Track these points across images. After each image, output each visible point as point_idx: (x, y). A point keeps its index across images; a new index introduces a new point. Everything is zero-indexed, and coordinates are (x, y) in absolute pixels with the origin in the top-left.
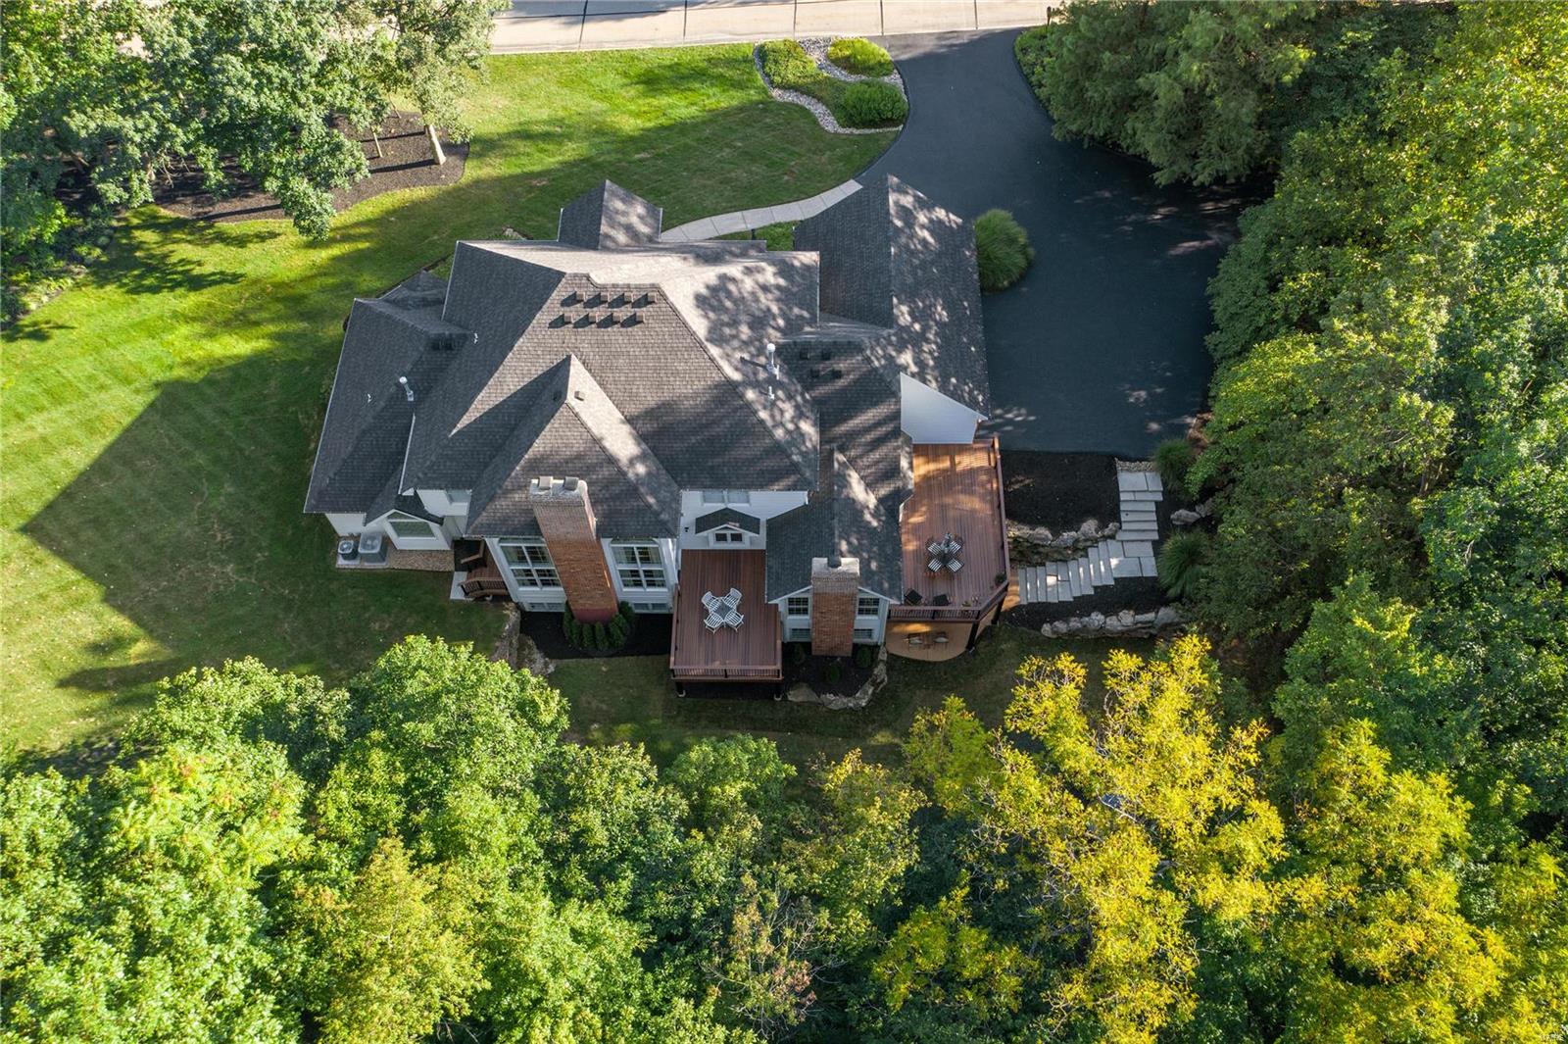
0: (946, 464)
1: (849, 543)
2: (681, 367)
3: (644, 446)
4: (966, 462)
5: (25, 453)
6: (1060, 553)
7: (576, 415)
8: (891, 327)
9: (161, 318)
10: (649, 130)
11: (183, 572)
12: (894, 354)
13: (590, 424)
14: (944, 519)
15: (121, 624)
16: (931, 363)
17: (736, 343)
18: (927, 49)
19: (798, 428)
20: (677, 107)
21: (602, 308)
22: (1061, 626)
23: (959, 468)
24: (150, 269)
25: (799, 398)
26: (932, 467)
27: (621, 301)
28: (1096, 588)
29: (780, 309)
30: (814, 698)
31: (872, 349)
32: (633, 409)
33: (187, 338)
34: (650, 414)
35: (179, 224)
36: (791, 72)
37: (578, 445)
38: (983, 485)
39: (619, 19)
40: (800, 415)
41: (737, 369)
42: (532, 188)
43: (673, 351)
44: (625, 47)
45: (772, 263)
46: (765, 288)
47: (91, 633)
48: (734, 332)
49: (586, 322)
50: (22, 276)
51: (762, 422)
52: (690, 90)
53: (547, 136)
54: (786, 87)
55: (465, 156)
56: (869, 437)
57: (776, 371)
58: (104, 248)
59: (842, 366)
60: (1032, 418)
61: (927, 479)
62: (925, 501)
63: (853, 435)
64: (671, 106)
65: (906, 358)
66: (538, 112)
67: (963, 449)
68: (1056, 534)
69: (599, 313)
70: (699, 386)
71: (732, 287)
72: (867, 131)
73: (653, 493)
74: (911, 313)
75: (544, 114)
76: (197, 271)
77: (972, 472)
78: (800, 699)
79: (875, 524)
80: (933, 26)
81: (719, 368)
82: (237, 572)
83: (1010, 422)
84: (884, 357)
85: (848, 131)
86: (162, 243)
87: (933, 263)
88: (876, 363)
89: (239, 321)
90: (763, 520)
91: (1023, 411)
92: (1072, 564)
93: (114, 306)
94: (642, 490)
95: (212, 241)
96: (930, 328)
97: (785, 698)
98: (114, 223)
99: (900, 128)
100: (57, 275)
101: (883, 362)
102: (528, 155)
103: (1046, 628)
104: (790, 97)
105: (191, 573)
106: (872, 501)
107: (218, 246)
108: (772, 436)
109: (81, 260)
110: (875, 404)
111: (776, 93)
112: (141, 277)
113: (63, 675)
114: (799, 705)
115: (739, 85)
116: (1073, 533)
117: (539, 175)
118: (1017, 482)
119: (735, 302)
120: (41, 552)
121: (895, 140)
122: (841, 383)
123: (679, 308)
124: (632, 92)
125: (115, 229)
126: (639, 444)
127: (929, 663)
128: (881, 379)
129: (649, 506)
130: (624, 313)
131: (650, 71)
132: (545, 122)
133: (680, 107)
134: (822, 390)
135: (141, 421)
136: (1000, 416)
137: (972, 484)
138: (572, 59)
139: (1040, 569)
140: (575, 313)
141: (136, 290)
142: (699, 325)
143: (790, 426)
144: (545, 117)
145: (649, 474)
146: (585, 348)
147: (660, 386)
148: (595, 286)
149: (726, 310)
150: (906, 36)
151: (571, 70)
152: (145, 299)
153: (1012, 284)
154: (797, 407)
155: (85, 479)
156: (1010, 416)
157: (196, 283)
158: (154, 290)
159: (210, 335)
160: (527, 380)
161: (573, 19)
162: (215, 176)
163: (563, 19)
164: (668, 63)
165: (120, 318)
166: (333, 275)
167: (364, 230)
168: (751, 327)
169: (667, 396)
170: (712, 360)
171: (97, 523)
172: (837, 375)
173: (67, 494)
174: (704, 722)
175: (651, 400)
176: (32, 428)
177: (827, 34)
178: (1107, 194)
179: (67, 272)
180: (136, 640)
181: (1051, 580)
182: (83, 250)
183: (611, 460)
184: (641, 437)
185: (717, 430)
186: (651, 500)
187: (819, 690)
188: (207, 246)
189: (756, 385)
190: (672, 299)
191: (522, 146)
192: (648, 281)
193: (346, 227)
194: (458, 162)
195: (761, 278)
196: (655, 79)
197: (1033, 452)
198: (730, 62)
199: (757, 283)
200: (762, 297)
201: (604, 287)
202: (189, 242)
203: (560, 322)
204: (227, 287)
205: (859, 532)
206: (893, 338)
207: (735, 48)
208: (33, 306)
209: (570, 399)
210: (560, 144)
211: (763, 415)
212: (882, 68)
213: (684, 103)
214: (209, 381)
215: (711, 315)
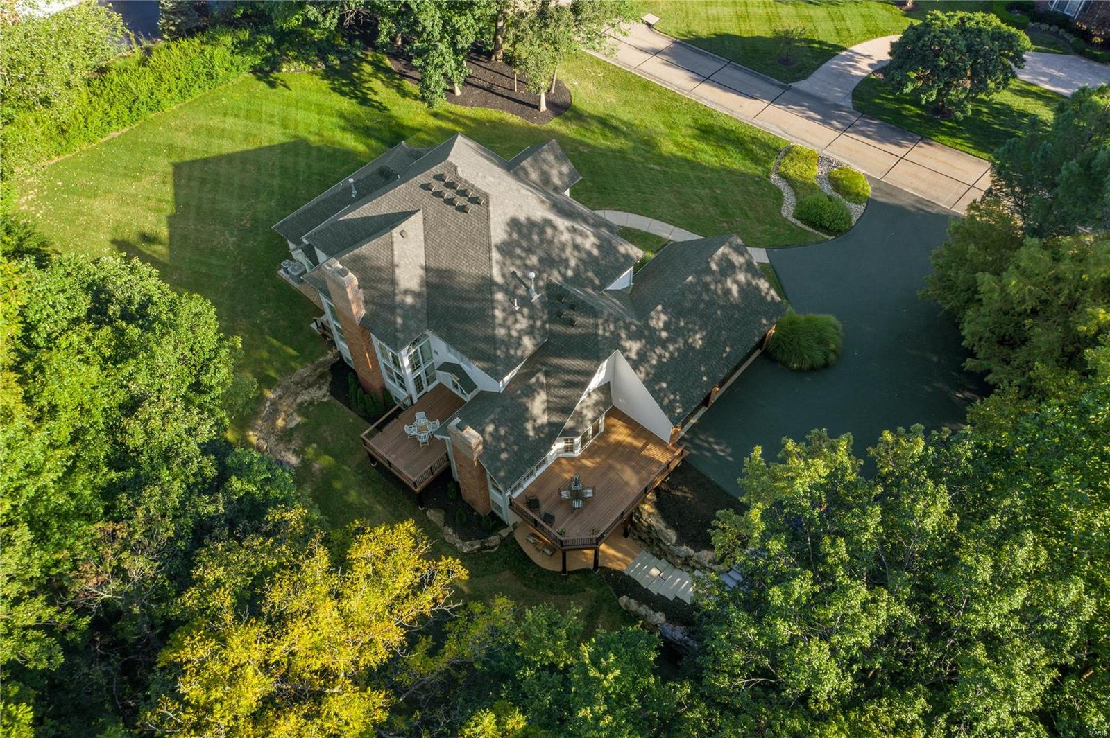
0: (638, 444)
1: (496, 430)
2: (472, 253)
3: (424, 289)
4: (654, 452)
5: (210, 131)
6: (673, 557)
7: (392, 243)
8: (639, 319)
9: (332, 108)
10: (675, 156)
11: (212, 227)
12: (623, 336)
13: (396, 253)
14: (604, 474)
15: (164, 232)
16: (654, 362)
17: (518, 262)
18: (901, 203)
19: (520, 338)
20: (706, 152)
21: (453, 191)
22: (633, 605)
23: (645, 453)
24: (352, 83)
25: (539, 323)
26: (629, 440)
27: (463, 193)
28: (677, 598)
29: (577, 265)
30: (440, 524)
31: (606, 321)
32: (433, 264)
33: (332, 124)
34: (439, 272)
35: (387, 71)
36: (794, 169)
37: (382, 263)
38: (650, 473)
39: (725, 90)
40: (530, 331)
41: (503, 276)
42: (577, 149)
43: (473, 241)
44: (712, 106)
45: (597, 235)
46: (576, 247)
47: (147, 229)
48: (524, 255)
49: (438, 195)
50: (291, 54)
51: (494, 317)
52: (723, 148)
53: (615, 129)
54: (784, 176)
55: (557, 114)
56: (568, 377)
57: (535, 297)
58: (342, 62)
59: (579, 320)
60: (730, 459)
61: (619, 444)
62: (603, 457)
63: (560, 369)
64: (703, 151)
65: (634, 347)
66: (624, 114)
67: (659, 442)
68: (679, 543)
69: (448, 194)
70: (474, 271)
71: (549, 231)
72: (807, 228)
73: (404, 317)
74: (665, 323)
75: (626, 117)
76: (372, 96)
77: (651, 460)
78: (432, 518)
79: (531, 433)
80: (921, 192)
81: (491, 267)
82: (234, 243)
83: (713, 451)
84: (612, 333)
85: (794, 221)
86: (370, 75)
87: (720, 307)
88: (600, 332)
89: (364, 131)
90: (480, 388)
91: (729, 451)
92: (677, 572)
93: (319, 90)
94: (398, 311)
95: (393, 87)
96: (676, 342)
97: (424, 512)
98: (359, 54)
99: (831, 238)
100: (308, 62)
101: (607, 334)
102: (593, 132)
103: (624, 600)
104: (781, 184)
105: (215, 230)
106: (543, 419)
107: (393, 90)
108: (494, 329)
109: (325, 61)
110: (584, 358)
111: (774, 176)
112: (344, 85)
113: (119, 238)
114: (429, 521)
115: (756, 160)
116: (692, 552)
117: (587, 145)
118: (682, 491)
119: (542, 240)
120: (169, 179)
121: (818, 243)
122: (572, 331)
123: (492, 216)
124: (689, 132)
125: (356, 56)
126: (421, 286)
127: (531, 561)
128: (596, 344)
129: (395, 323)
130: (460, 201)
131: (711, 126)
132: (621, 121)
133: (708, 155)
134: (558, 328)
135: (271, 148)
136: (709, 443)
137: (643, 468)
138: (675, 97)
139: (655, 559)
140: (437, 186)
141: (334, 90)
142: (498, 233)
143: (514, 333)
144: (625, 119)
145: (412, 306)
146: (430, 210)
147: (454, 257)
148: (457, 176)
149: (530, 239)
150: (894, 188)
151: (668, 102)
152: (336, 97)
153: (800, 370)
154: (532, 327)
155: (219, 159)
156: (716, 447)
157: (364, 101)
158: (343, 94)
159: (344, 129)
160: (392, 211)
161: (699, 78)
162: (383, 39)
163: (693, 75)
164: (727, 127)
165: (315, 98)
166: (429, 134)
167: (468, 122)
168: (541, 260)
169: (454, 266)
170: (490, 259)
171: (203, 181)
172: (571, 323)
173: (206, 161)
174: (370, 489)
175: (444, 264)
176: (224, 122)
177: (842, 160)
178: (935, 359)
179: (315, 63)
180: (161, 243)
181: (655, 572)
182: (331, 58)
183: (393, 282)
184: (426, 283)
185: (468, 306)
186: (399, 321)
187: (447, 522)
188: (387, 87)
189: (511, 294)
190: (491, 208)
191: (595, 126)
192: (484, 189)
193: (461, 116)
194: (551, 115)
195: (579, 240)
196: (708, 132)
197: (709, 480)
198: (764, 145)
199: (573, 240)
200: (569, 251)
201: (460, 179)
202: (382, 81)
203: (426, 187)
204: (377, 111)
205: (512, 429)
206: (634, 328)
207: (777, 139)
208: (284, 70)
209: (396, 232)
210: (617, 137)
211: (498, 314)
212: (857, 197)
213: (712, 153)
214: (319, 149)
215: (515, 236)
